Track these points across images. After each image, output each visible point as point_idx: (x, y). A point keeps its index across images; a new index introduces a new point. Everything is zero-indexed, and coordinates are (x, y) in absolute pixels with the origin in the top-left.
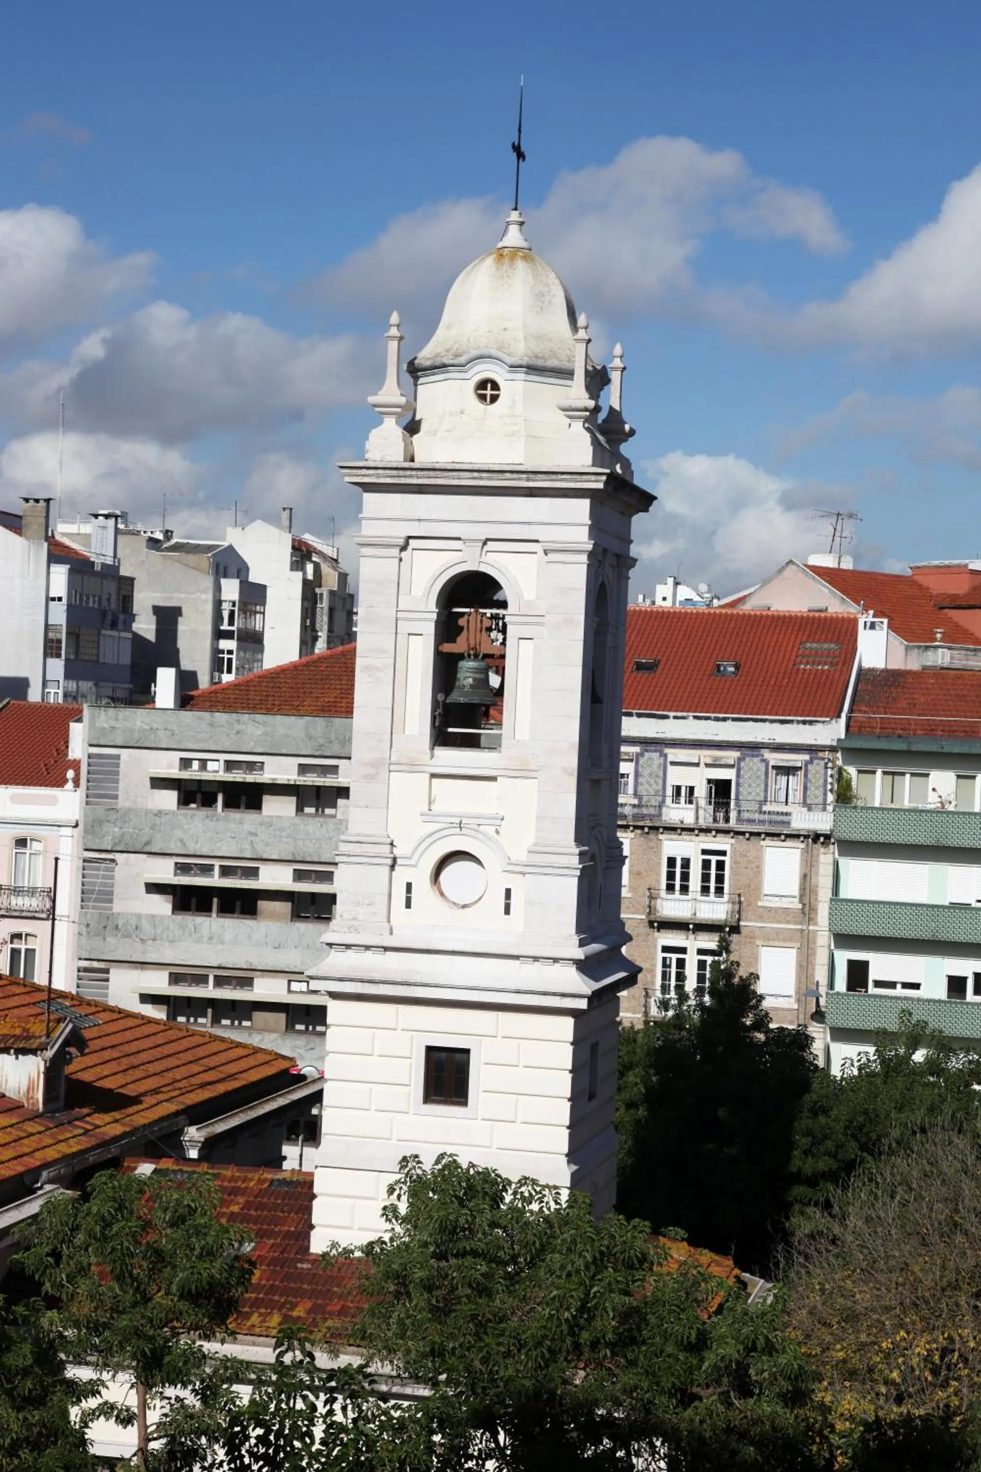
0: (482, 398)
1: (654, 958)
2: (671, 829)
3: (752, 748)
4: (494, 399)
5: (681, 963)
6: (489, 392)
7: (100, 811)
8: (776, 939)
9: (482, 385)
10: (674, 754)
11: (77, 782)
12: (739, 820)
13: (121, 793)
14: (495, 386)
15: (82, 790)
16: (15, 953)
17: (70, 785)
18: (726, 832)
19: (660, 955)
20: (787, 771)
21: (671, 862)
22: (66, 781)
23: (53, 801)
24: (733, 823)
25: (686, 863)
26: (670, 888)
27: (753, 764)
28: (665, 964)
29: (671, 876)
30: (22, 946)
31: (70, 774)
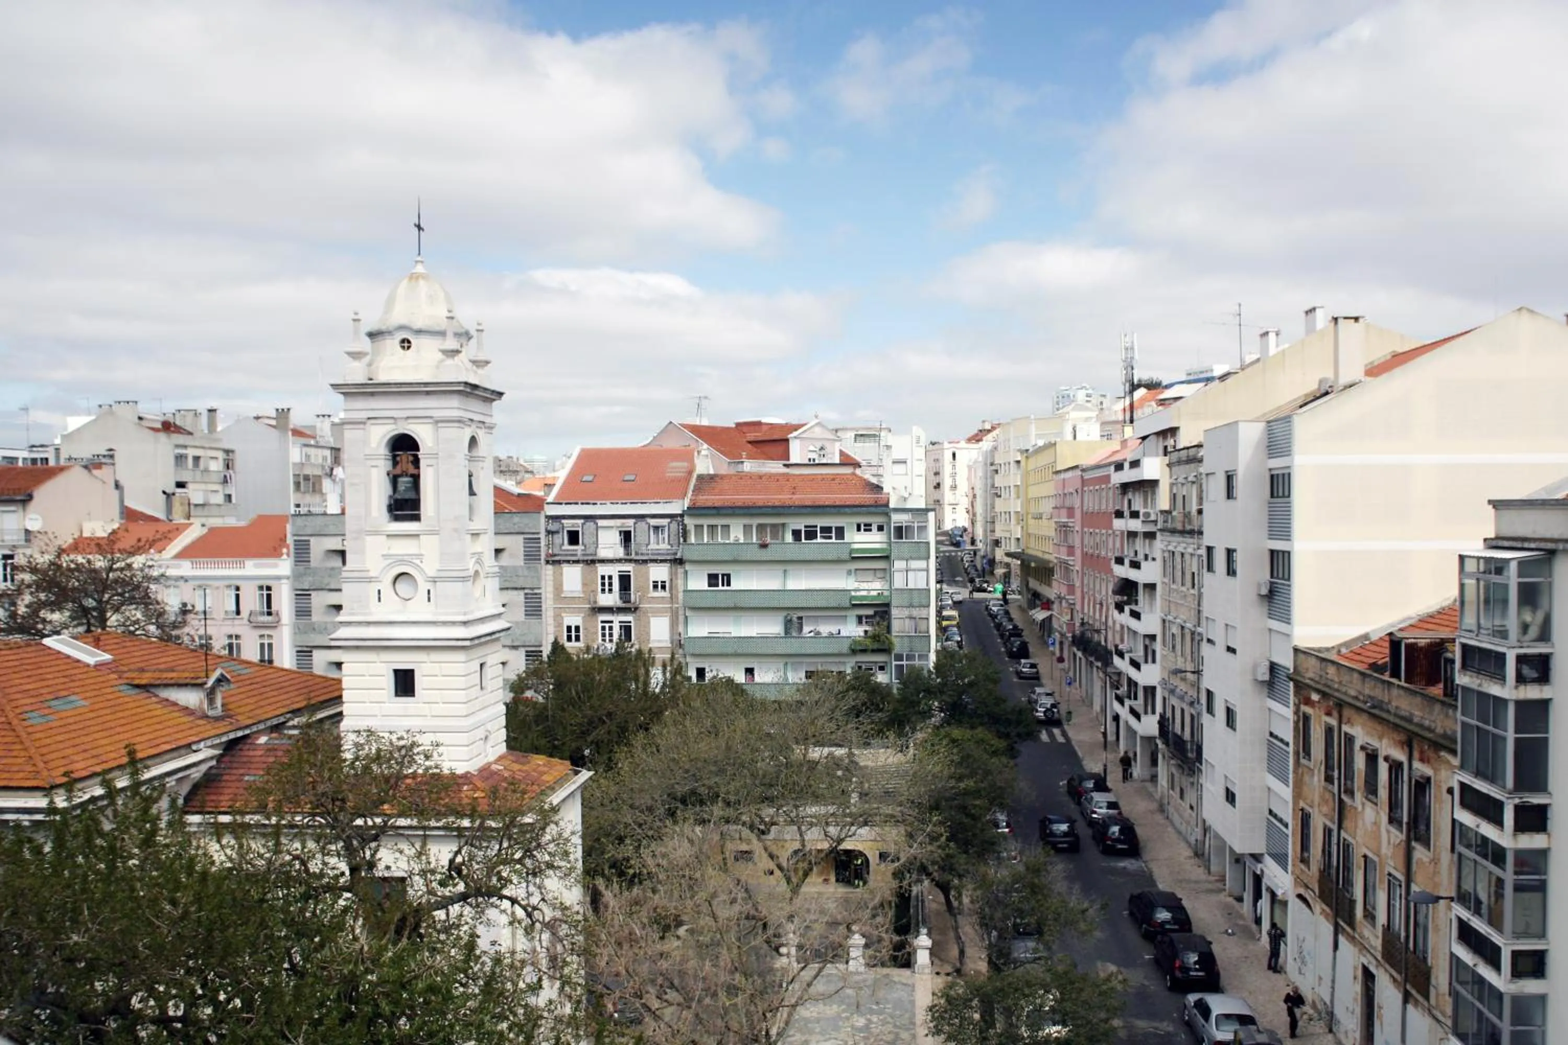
0: (403, 347)
1: (597, 627)
2: (602, 561)
3: (641, 517)
4: (409, 348)
5: (611, 628)
6: (406, 345)
7: (301, 569)
8: (658, 613)
9: (403, 341)
10: (601, 523)
11: (288, 555)
12: (637, 554)
13: (312, 559)
14: (409, 342)
15: (292, 558)
16: (262, 645)
17: (285, 557)
18: (630, 561)
19: (600, 625)
20: (656, 528)
21: (603, 577)
22: (282, 554)
23: (276, 566)
24: (633, 556)
25: (610, 577)
26: (603, 591)
27: (642, 525)
28: (603, 628)
29: (603, 584)
30: (266, 641)
31: (285, 550)
